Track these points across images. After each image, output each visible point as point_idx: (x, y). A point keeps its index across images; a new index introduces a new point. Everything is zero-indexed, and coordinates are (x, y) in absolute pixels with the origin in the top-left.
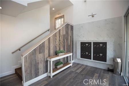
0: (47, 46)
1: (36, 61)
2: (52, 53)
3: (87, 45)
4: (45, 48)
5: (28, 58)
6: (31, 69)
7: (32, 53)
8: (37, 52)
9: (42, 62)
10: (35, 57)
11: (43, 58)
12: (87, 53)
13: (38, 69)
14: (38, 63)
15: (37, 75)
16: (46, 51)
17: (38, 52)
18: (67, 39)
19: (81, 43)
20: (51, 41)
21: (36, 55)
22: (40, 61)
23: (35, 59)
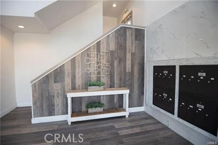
0: (69, 72)
1: (49, 93)
2: (81, 85)
3: (166, 72)
4: (64, 75)
5: (37, 87)
6: (42, 103)
7: (43, 80)
8: (50, 80)
9: (60, 96)
10: (48, 87)
11: (61, 90)
12: (165, 95)
13: (53, 105)
14: (53, 96)
15: (51, 113)
16: (68, 81)
17: (52, 80)
18: (120, 61)
19: (155, 67)
20: (78, 64)
21: (49, 83)
22: (56, 94)
23: (48, 90)
